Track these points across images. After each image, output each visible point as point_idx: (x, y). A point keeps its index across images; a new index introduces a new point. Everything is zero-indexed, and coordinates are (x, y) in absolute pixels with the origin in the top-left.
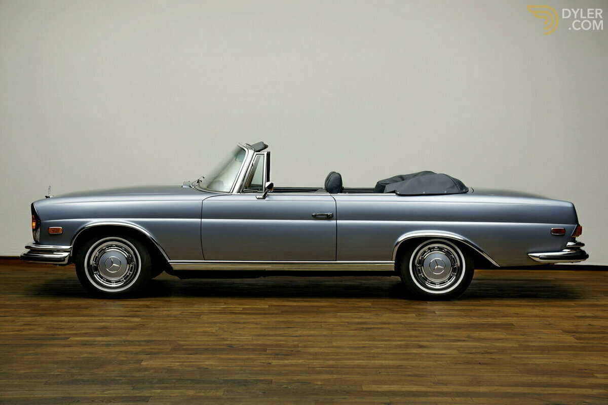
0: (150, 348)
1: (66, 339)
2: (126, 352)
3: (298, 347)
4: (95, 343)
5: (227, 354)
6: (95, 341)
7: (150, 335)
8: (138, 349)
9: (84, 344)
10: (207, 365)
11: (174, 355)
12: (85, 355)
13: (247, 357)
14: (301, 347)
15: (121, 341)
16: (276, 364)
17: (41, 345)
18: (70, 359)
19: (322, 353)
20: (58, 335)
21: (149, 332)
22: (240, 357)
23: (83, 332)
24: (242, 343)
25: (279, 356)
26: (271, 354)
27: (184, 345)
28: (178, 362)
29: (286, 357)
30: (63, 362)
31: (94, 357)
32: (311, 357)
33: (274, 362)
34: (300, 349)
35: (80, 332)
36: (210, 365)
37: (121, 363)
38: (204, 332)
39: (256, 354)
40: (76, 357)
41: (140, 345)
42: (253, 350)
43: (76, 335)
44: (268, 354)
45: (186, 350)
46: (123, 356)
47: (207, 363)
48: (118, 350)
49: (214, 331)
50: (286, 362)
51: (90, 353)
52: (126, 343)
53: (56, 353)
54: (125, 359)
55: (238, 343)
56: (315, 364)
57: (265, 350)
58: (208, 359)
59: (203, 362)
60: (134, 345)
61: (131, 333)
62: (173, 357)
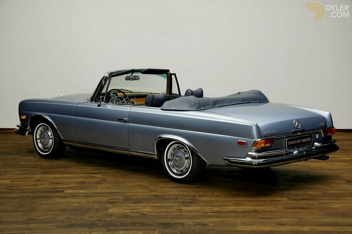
0: (111, 199)
1: (62, 191)
2: (98, 202)
3: (195, 197)
4: (80, 195)
5: (155, 203)
6: (80, 193)
7: (108, 188)
8: (104, 199)
9: (73, 196)
10: (146, 211)
11: (126, 204)
12: (75, 205)
13: (167, 204)
14: (197, 196)
15: (94, 193)
16: (185, 210)
17: (48, 197)
18: (67, 208)
19: (210, 201)
20: (57, 188)
21: (108, 185)
22: (163, 205)
23: (71, 186)
24: (163, 194)
25: (186, 204)
26: (181, 203)
27: (130, 196)
28: (129, 209)
29: (190, 204)
30: (64, 210)
31: (81, 206)
32: (204, 205)
33: (184, 208)
34: (197, 198)
35: (69, 186)
36: (148, 212)
37: (97, 211)
38: (139, 185)
39: (172, 203)
40: (70, 206)
41: (105, 196)
42: (170, 199)
43: (68, 188)
44: (179, 203)
45: (132, 199)
46: (97, 205)
47: (145, 210)
48: (93, 200)
49: (145, 185)
50: (190, 208)
51: (78, 203)
52: (97, 195)
53: (59, 203)
54: (99, 207)
55: (160, 193)
56: (207, 210)
57: (177, 199)
58: (145, 207)
59: (143, 209)
60: (102, 196)
61: (98, 187)
62: (125, 205)
